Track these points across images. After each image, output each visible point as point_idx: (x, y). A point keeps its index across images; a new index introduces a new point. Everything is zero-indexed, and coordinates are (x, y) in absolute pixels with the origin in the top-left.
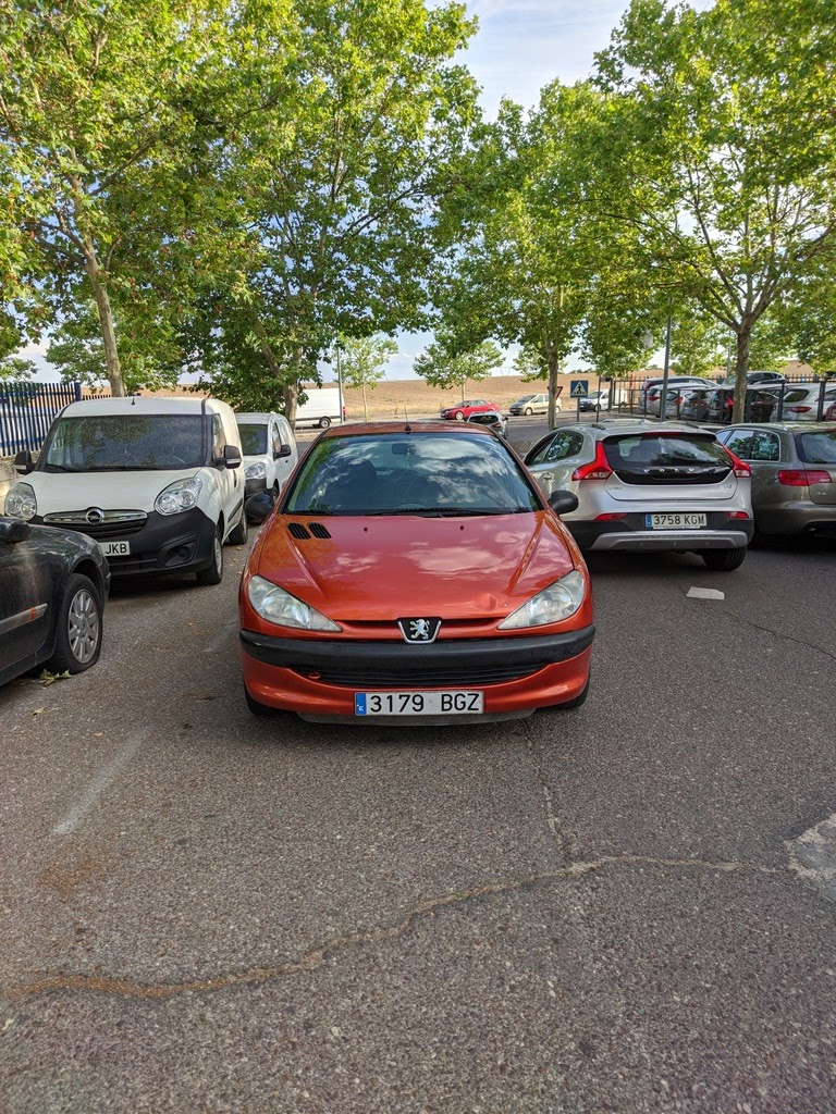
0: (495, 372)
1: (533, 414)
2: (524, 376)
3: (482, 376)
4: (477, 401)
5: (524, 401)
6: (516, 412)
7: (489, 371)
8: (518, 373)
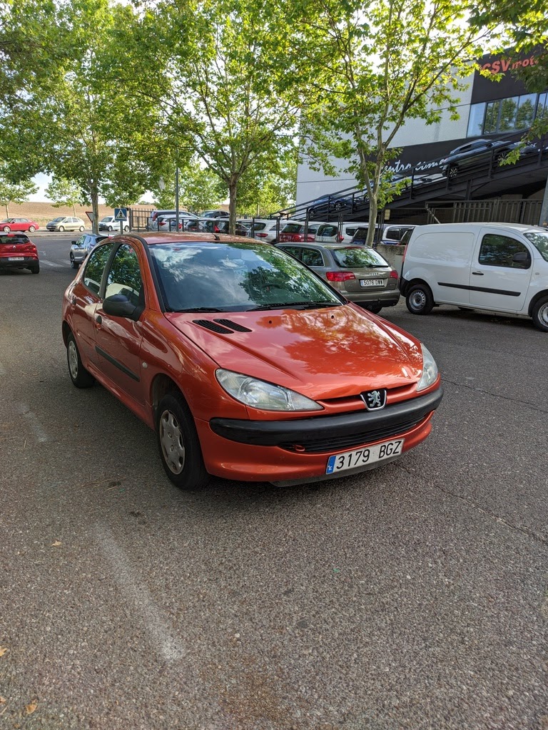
0: (32, 198)
1: (65, 231)
2: (54, 202)
3: (21, 200)
4: (20, 219)
5: (57, 221)
6: (52, 229)
7: (27, 196)
8: (50, 201)
